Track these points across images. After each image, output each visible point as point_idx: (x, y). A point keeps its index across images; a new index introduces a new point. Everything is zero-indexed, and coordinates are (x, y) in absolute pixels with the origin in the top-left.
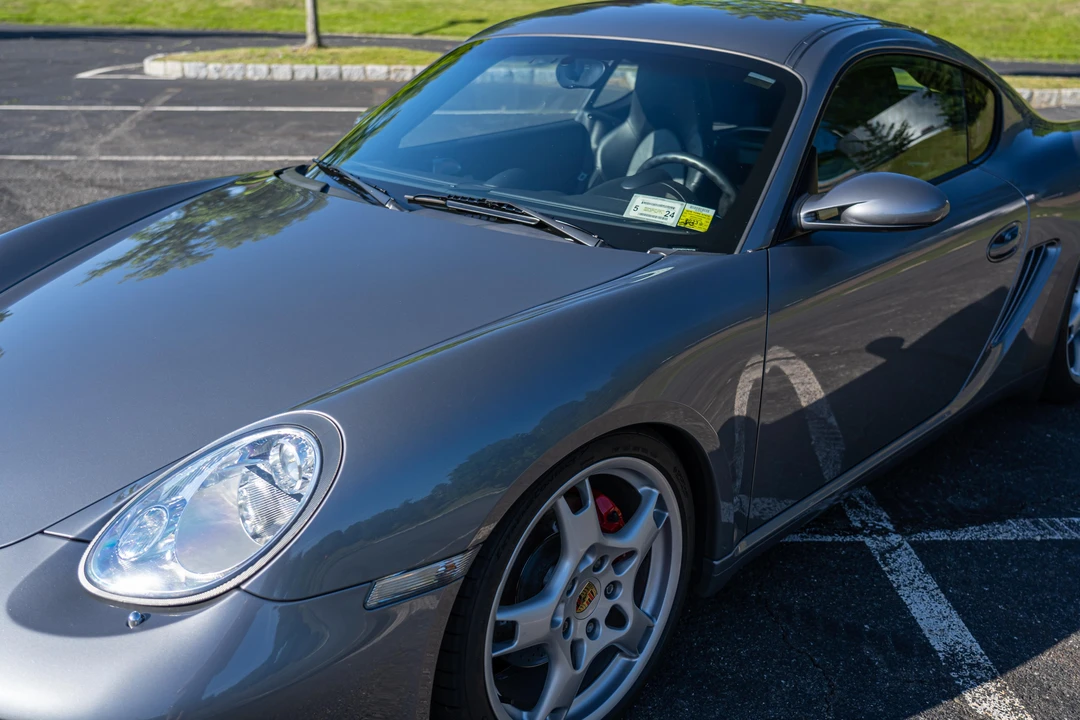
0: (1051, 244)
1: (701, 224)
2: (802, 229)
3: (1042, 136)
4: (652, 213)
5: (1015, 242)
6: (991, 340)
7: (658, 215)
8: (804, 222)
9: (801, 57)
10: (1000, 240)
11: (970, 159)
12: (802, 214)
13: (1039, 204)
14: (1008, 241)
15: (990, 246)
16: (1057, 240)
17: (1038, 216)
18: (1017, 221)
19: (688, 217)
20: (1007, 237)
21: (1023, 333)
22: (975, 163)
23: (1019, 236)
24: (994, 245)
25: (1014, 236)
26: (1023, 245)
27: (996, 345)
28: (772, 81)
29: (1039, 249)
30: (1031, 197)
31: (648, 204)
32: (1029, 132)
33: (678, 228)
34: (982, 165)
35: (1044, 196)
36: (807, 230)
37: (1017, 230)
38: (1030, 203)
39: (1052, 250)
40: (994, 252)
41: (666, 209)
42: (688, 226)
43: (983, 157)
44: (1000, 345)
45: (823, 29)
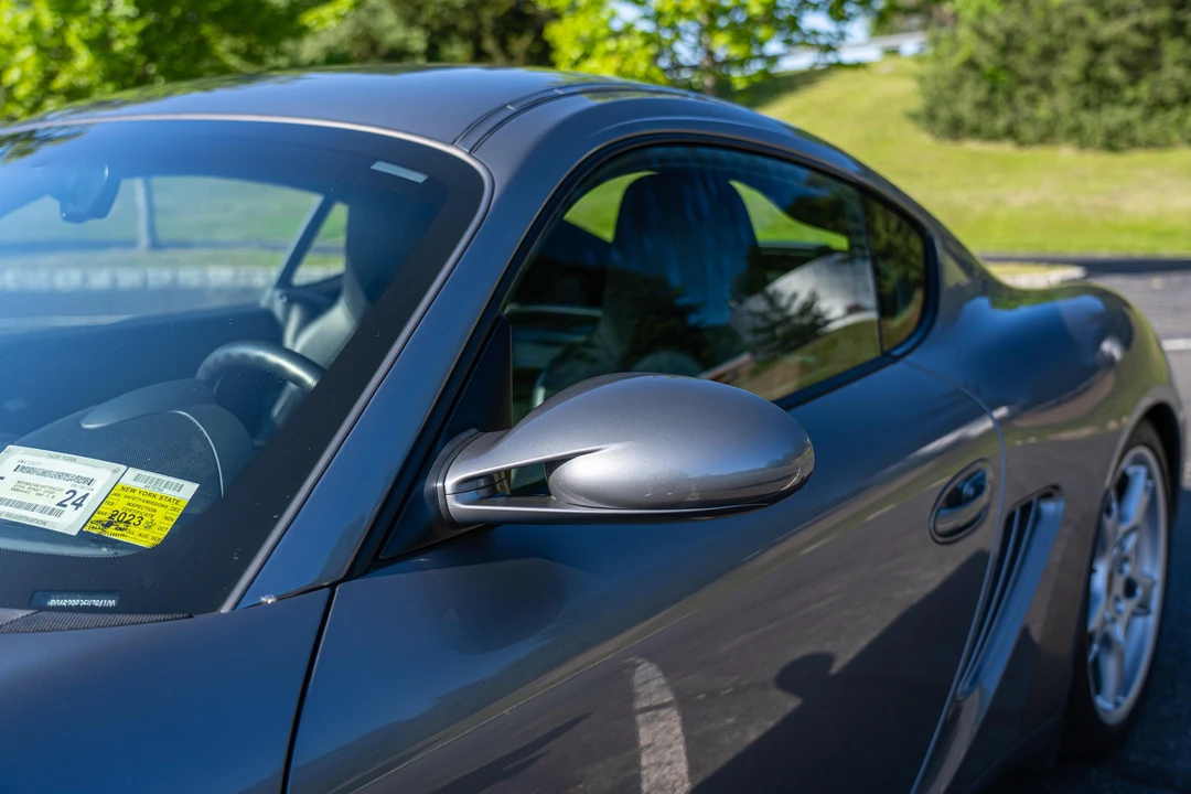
0: (1046, 496)
1: (148, 527)
2: (452, 523)
3: (1010, 308)
4: (31, 498)
5: (983, 499)
6: (960, 685)
7: (42, 501)
8: (455, 505)
9: (491, 131)
10: (955, 499)
11: (887, 347)
12: (450, 483)
13: (1019, 423)
14: (970, 499)
15: (936, 512)
16: (1056, 487)
17: (1019, 443)
18: (982, 460)
19: (120, 504)
20: (968, 490)
21: (1025, 634)
22: (897, 352)
23: (988, 488)
24: (942, 512)
25: (979, 489)
26: (997, 503)
27: (967, 694)
28: (419, 178)
29: (1026, 508)
30: (1001, 412)
31: (29, 470)
32: (983, 303)
33: (84, 537)
34: (909, 358)
35: (1026, 408)
36: (466, 524)
37: (983, 478)
38: (1000, 422)
39: (1049, 507)
40: (945, 526)
41: (68, 486)
42: (111, 532)
43: (913, 341)
44: (977, 693)
45: (560, 88)
